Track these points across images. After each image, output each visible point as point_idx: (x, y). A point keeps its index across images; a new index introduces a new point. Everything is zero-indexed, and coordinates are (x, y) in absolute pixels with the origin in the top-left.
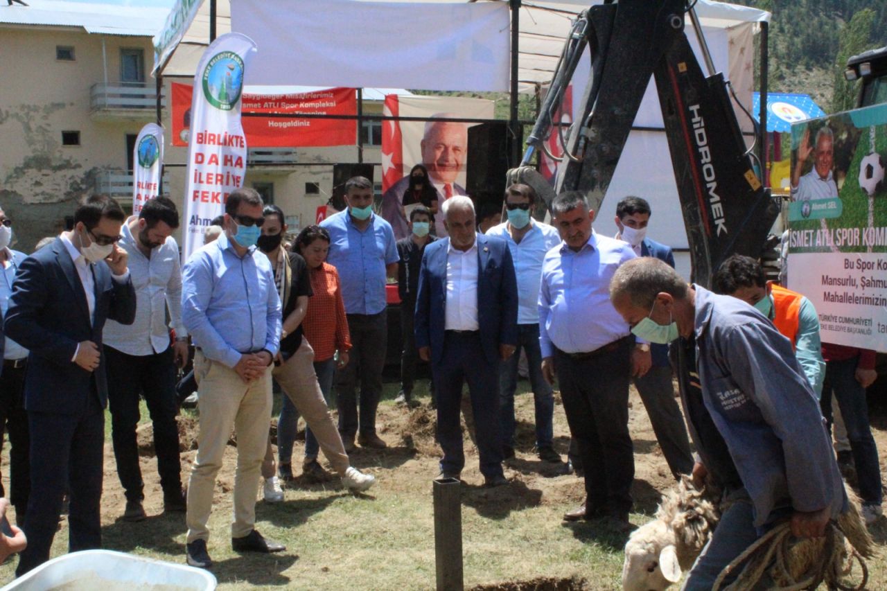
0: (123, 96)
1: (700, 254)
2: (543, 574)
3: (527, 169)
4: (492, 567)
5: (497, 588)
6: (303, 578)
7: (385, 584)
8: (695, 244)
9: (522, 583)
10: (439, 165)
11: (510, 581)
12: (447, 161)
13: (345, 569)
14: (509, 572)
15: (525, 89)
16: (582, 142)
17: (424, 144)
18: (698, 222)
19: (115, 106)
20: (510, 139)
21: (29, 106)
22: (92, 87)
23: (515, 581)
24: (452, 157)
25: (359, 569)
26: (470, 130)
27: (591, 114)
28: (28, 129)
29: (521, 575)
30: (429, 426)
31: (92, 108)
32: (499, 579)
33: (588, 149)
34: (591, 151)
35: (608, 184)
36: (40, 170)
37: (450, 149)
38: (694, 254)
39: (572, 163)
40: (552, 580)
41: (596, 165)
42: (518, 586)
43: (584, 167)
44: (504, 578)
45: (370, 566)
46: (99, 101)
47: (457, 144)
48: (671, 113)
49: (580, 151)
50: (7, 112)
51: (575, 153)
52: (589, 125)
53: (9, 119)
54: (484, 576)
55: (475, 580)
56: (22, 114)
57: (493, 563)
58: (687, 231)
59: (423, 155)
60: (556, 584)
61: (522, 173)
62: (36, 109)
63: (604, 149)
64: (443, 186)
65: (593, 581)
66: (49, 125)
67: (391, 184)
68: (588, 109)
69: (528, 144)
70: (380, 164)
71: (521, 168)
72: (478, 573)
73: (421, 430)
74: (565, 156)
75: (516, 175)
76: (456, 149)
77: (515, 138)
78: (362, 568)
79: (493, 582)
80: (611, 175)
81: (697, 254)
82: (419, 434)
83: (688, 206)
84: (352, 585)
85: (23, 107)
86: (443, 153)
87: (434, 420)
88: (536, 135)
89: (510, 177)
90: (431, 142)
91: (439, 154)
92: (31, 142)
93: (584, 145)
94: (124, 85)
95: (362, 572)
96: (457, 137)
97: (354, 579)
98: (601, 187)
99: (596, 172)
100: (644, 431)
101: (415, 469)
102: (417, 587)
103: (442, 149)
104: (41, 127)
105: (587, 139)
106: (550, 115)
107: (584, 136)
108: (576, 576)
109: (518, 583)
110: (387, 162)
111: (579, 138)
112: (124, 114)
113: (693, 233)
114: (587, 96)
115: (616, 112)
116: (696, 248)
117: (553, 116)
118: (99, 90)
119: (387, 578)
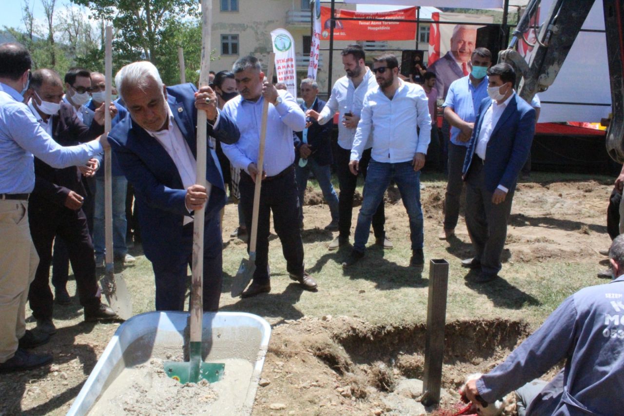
0: (302, 16)
1: (619, 108)
2: (500, 316)
3: (511, 50)
4: (467, 306)
5: (469, 323)
6: (348, 300)
7: (397, 312)
8: (616, 101)
9: (486, 321)
10: (460, 52)
11: (478, 319)
12: (464, 50)
13: (375, 296)
14: (478, 311)
15: (512, 10)
16: (549, 34)
17: (452, 40)
18: (620, 87)
19: (298, 22)
20: (502, 36)
21: (257, 23)
22: (287, 13)
23: (481, 319)
24: (467, 48)
25: (383, 298)
26: (479, 30)
27: (556, 16)
28: (257, 33)
29: (486, 315)
30: (440, 202)
31: (286, 22)
32: (471, 317)
33: (552, 39)
34: (553, 41)
35: (563, 61)
36: (261, 54)
37: (467, 43)
38: (615, 108)
39: (541, 48)
40: (506, 321)
41: (556, 49)
42: (483, 323)
43: (549, 50)
44: (475, 316)
45: (390, 296)
46: (290, 19)
47: (471, 40)
48: (611, 15)
49: (546, 40)
50: (247, 26)
51: (543, 41)
52: (554, 24)
53: (248, 28)
54: (461, 313)
55: (455, 316)
56: (254, 26)
57: (468, 302)
58: (612, 93)
59: (452, 46)
60: (508, 324)
61: (508, 54)
62: (261, 24)
63: (563, 39)
64: (462, 63)
65: (534, 326)
66: (266, 31)
67: (432, 62)
68: (555, 12)
69: (514, 35)
70: (428, 51)
71: (508, 50)
72: (458, 310)
73: (435, 204)
74: (537, 43)
75: (504, 54)
76: (470, 43)
77: (504, 34)
78: (385, 297)
79: (467, 319)
80: (566, 55)
81: (617, 108)
82: (434, 207)
83: (615, 77)
84: (376, 311)
85: (255, 22)
86: (462, 45)
87: (443, 199)
88: (519, 30)
89: (501, 55)
90: (457, 39)
91: (460, 46)
92: (258, 40)
93: (550, 36)
94: (303, 11)
95: (385, 300)
96: (471, 36)
97: (378, 305)
98: (558, 63)
99: (556, 54)
100: (570, 215)
101: (429, 229)
102: (417, 317)
103: (462, 43)
104: (263, 33)
105: (552, 33)
106: (529, 16)
107: (551, 30)
108: (523, 320)
109: (483, 321)
110: (431, 49)
111: (547, 31)
112: (302, 26)
113: (616, 95)
114: (555, 5)
115: (574, 15)
116: (617, 104)
117: (531, 17)
118: (290, 14)
119: (399, 307)
